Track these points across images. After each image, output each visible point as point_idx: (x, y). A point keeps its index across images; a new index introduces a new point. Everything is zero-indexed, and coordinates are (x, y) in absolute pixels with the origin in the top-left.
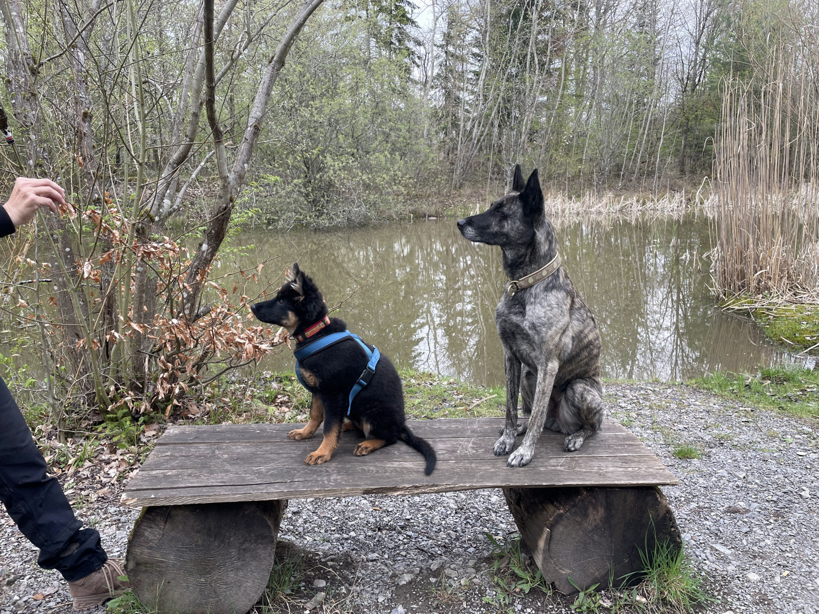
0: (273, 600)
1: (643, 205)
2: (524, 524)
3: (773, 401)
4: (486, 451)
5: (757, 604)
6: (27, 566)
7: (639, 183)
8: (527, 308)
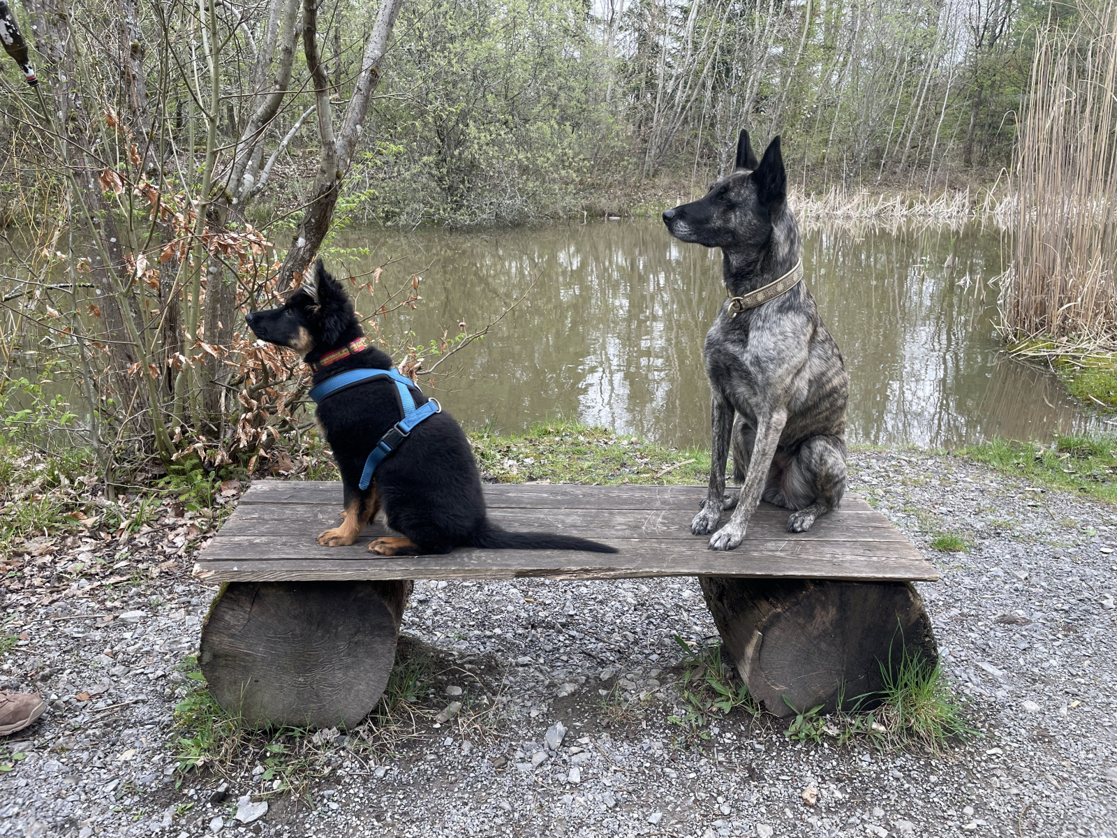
0: (393, 709)
1: (910, 208)
2: (726, 625)
3: (1073, 481)
4: (681, 529)
5: (1035, 741)
6: (66, 657)
7: (906, 176)
8: (751, 335)
